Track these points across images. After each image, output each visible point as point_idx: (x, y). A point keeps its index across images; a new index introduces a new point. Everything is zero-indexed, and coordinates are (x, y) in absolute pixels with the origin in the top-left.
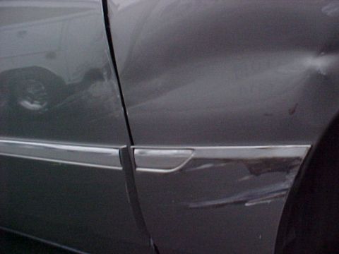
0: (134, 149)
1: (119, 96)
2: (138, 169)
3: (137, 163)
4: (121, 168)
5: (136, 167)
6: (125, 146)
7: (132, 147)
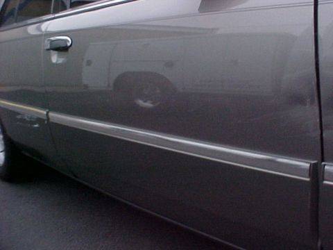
0: (325, 165)
1: (318, 120)
2: (325, 182)
3: (325, 177)
4: (308, 179)
5: (324, 180)
6: (315, 162)
7: (323, 163)
